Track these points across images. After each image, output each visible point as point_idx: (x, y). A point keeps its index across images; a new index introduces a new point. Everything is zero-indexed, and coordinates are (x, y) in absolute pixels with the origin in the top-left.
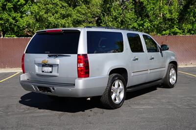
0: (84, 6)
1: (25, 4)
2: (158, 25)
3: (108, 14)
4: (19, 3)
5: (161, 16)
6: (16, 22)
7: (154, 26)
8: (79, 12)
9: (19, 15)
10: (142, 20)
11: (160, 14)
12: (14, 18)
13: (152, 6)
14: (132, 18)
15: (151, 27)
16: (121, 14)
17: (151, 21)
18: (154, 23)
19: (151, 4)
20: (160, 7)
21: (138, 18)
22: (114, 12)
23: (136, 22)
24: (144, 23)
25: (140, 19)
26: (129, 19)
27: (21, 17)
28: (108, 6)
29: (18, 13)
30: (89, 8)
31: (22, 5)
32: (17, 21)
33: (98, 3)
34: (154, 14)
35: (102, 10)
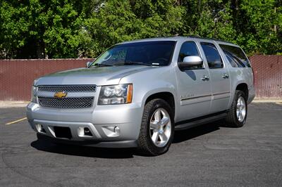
0: (159, 17)
1: (77, 16)
2: (269, 44)
3: (194, 29)
4: (69, 15)
5: (275, 30)
6: (65, 42)
7: (263, 46)
8: (150, 25)
9: (70, 31)
10: (244, 36)
11: (273, 27)
12: (63, 36)
13: (260, 15)
14: (229, 34)
15: (259, 47)
16: (213, 28)
17: (258, 38)
18: (263, 41)
19: (259, 12)
20: (272, 16)
21: (238, 33)
22: (202, 26)
23: (235, 39)
24: (247, 40)
25: (241, 34)
26: (225, 35)
27: (73, 34)
28: (194, 16)
29: (68, 28)
30: (164, 19)
31: (73, 18)
32: (66, 40)
33: (179, 13)
34: (263, 28)
35: (185, 23)
